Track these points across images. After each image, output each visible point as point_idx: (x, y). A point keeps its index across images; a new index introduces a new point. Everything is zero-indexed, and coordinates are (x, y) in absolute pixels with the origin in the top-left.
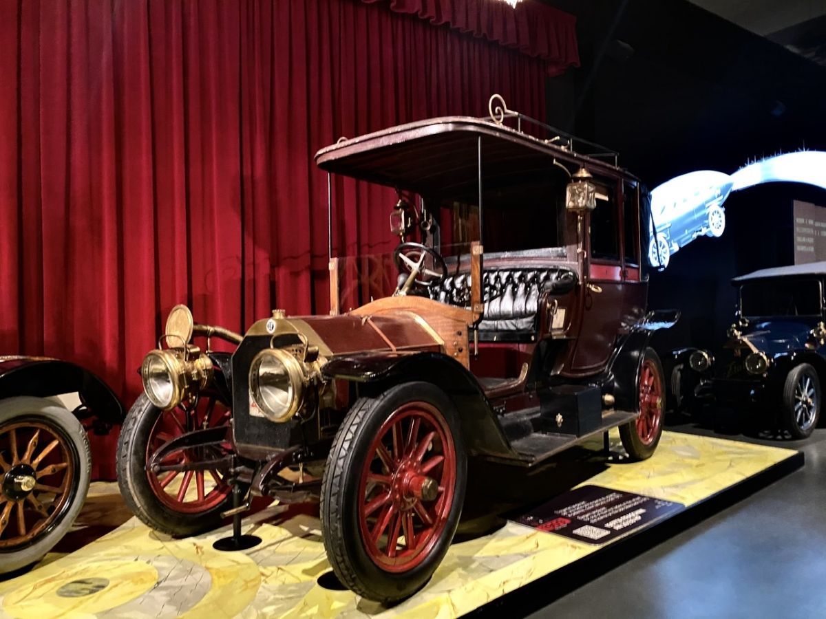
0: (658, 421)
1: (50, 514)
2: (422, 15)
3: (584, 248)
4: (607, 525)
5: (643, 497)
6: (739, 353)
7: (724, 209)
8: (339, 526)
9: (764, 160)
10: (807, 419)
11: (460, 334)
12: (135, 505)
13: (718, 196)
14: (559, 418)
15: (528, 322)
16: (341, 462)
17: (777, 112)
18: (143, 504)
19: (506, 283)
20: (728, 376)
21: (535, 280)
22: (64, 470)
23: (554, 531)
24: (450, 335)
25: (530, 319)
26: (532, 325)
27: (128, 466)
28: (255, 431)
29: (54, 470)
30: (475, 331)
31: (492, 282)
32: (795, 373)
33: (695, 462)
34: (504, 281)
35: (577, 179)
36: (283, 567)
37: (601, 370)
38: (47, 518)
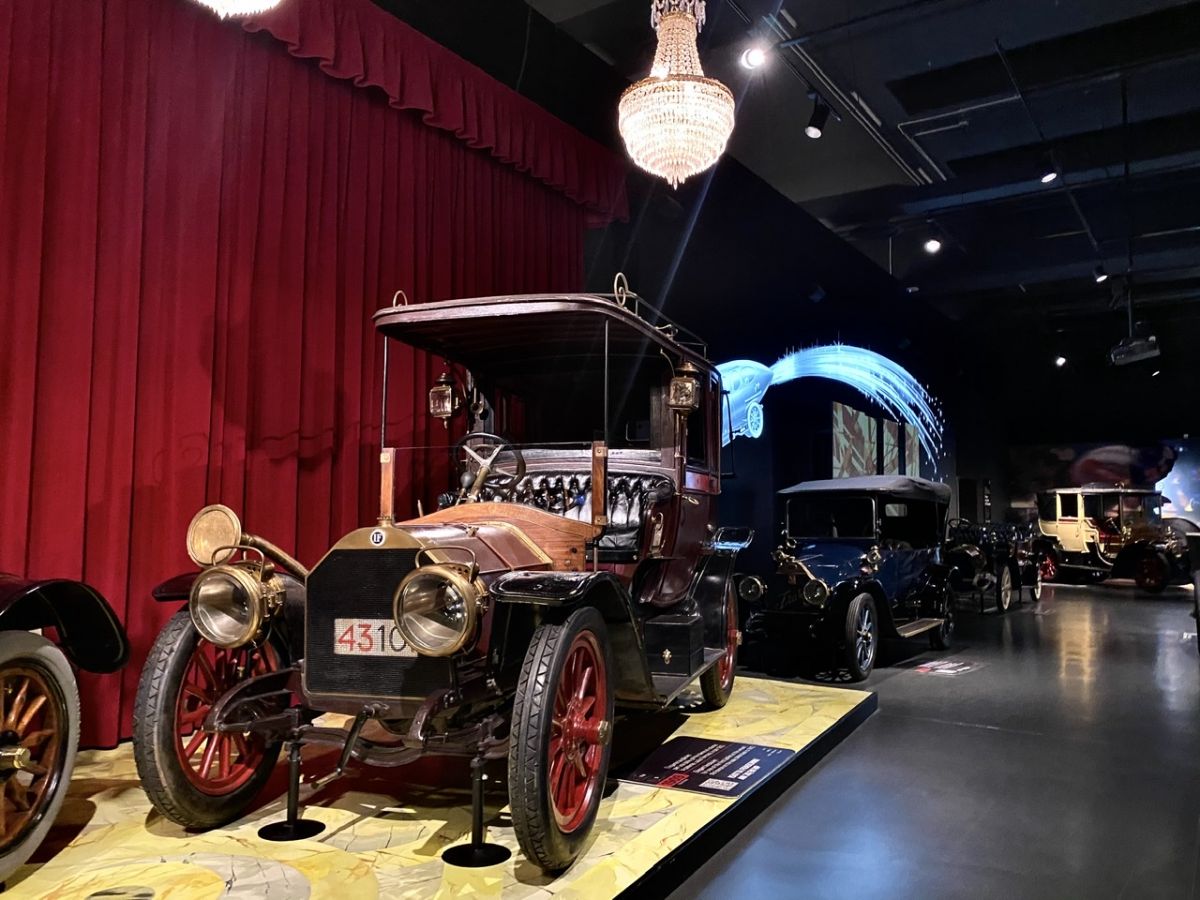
0: (731, 659)
1: (31, 805)
2: (463, 133)
3: (681, 453)
4: (733, 775)
5: (748, 746)
6: (793, 580)
7: (762, 406)
8: (535, 773)
9: (801, 351)
10: (866, 658)
11: (574, 551)
12: (160, 782)
13: (758, 390)
14: (667, 654)
15: (628, 539)
16: (538, 699)
17: (817, 297)
18: (171, 781)
19: (585, 488)
20: (782, 607)
21: (623, 485)
22: (49, 738)
23: (677, 786)
24: (562, 553)
25: (632, 534)
26: (634, 541)
27: (155, 729)
28: (341, 674)
29: (39, 738)
30: (595, 549)
31: (567, 486)
32: (857, 602)
33: (777, 707)
34: (582, 486)
35: (682, 374)
36: (385, 850)
37: (682, 598)
38: (29, 810)
